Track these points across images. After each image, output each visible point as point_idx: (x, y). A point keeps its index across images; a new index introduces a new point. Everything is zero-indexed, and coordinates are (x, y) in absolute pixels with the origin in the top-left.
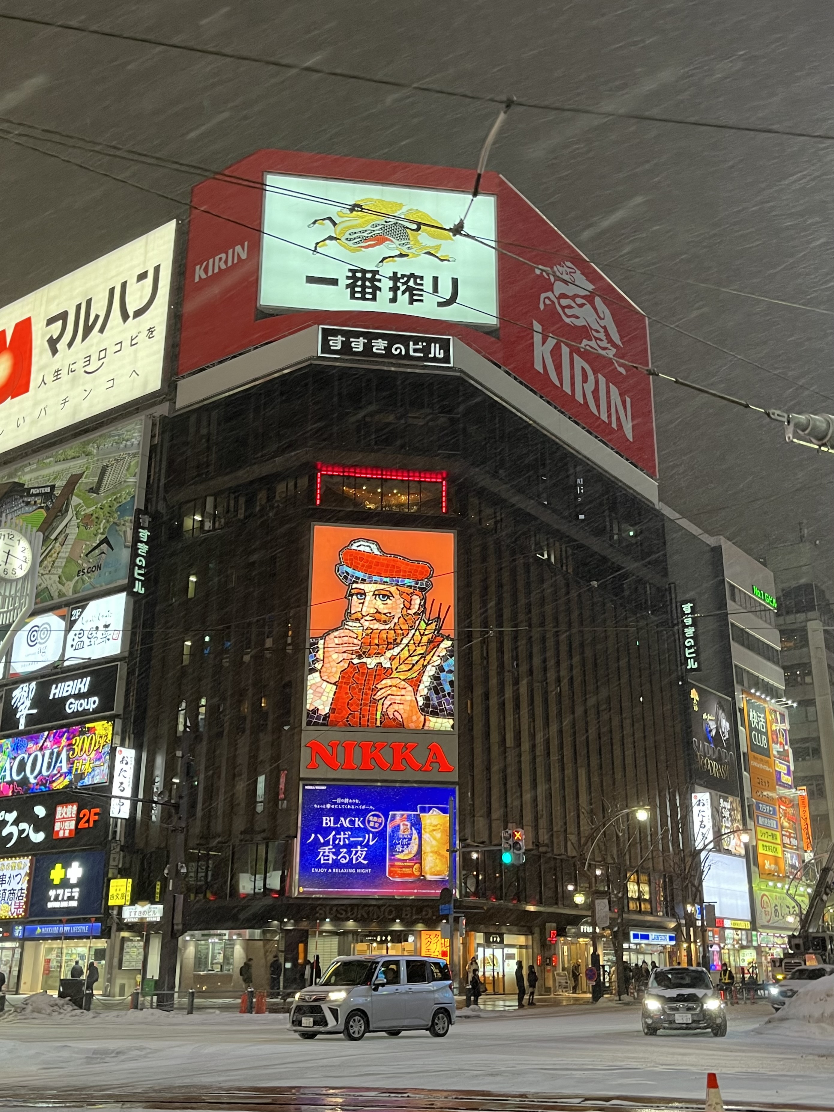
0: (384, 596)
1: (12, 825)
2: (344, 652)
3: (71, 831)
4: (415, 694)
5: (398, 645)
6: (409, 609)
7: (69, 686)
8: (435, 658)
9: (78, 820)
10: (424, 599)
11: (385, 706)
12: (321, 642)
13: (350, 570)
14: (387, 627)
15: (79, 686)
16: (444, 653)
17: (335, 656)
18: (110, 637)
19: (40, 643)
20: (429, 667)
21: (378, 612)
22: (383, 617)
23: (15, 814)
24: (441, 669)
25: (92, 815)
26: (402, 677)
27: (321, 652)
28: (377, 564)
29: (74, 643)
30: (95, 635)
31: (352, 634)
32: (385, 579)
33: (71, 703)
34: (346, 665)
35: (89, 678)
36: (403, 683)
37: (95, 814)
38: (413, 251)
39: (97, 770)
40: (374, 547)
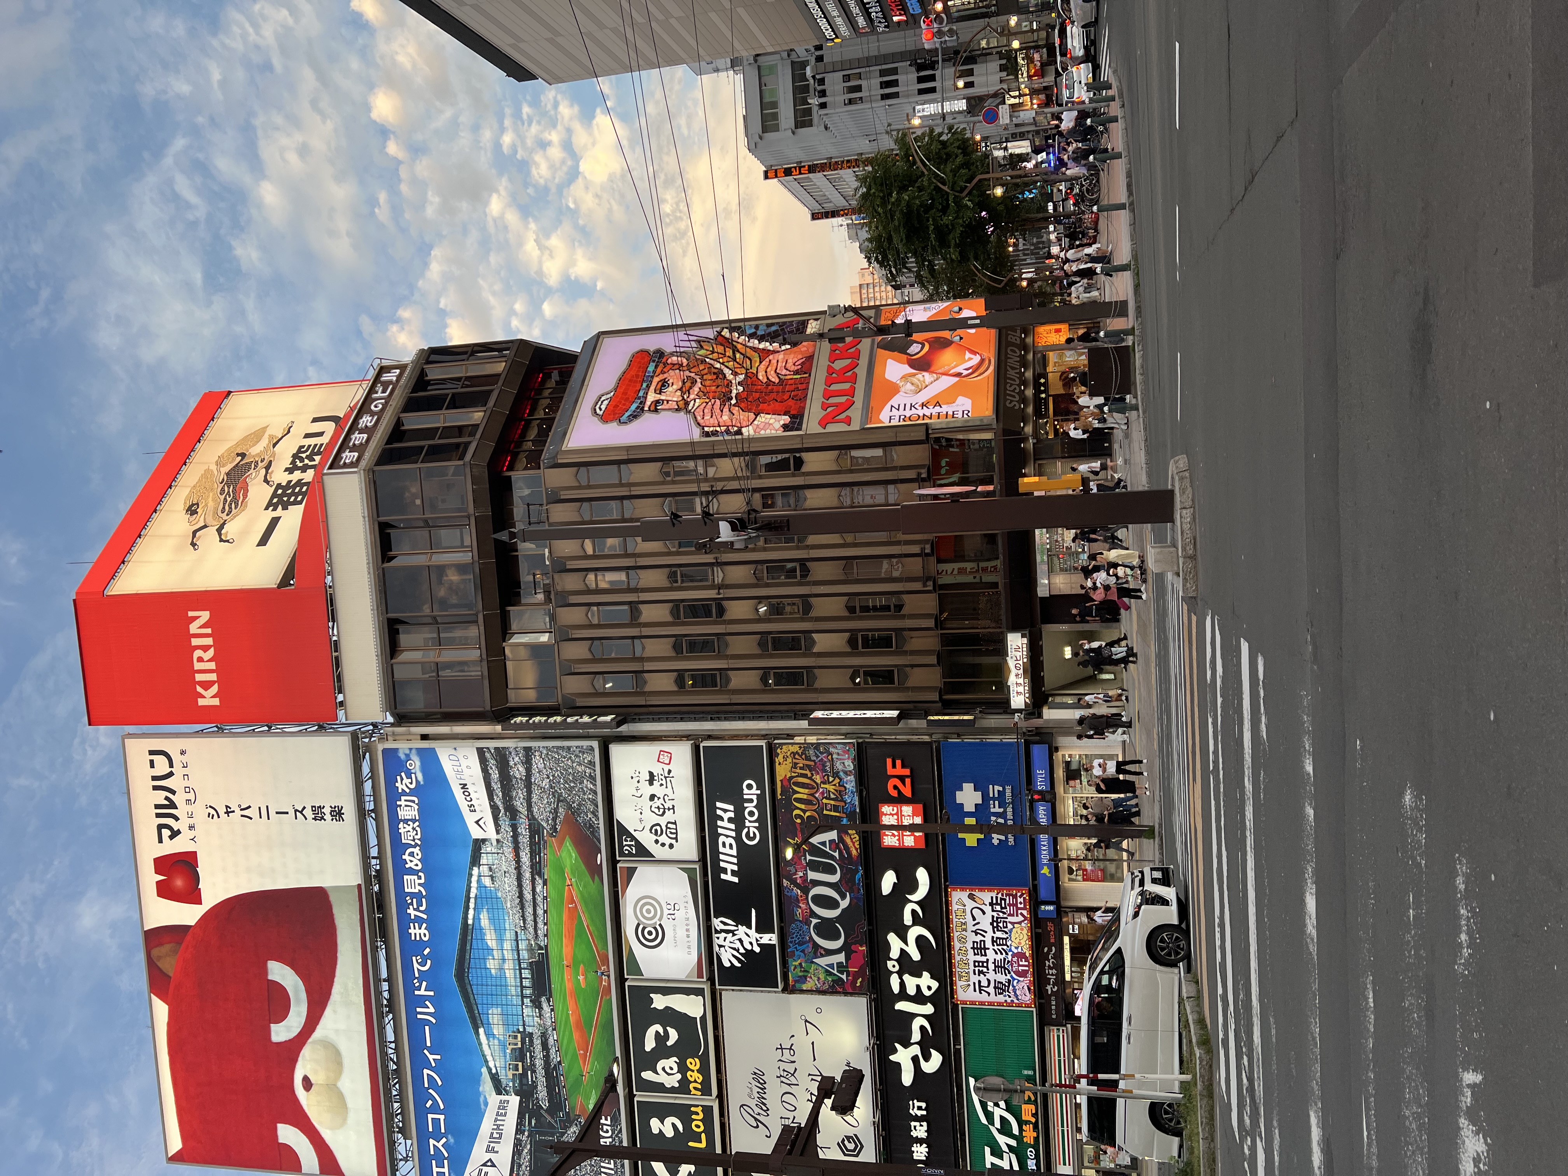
0: (663, 385)
1: (905, 941)
2: (722, 411)
3: (915, 814)
4: (778, 352)
5: (721, 370)
6: (682, 365)
7: (724, 845)
8: (740, 340)
9: (901, 800)
10: (672, 354)
11: (788, 373)
12: (706, 429)
13: (627, 414)
14: (699, 380)
15: (725, 824)
16: (736, 335)
17: (725, 417)
18: (667, 768)
19: (660, 919)
20: (750, 344)
21: (681, 389)
22: (688, 384)
23: (892, 938)
24: (751, 336)
25: (895, 769)
26: (757, 364)
27: (718, 429)
28: (625, 393)
29: (668, 841)
30: (661, 800)
31: (702, 407)
32: (644, 385)
33: (748, 833)
34: (737, 408)
35: (719, 804)
36: (764, 363)
37: (894, 766)
38: (266, 458)
39: (839, 766)
40: (603, 398)
